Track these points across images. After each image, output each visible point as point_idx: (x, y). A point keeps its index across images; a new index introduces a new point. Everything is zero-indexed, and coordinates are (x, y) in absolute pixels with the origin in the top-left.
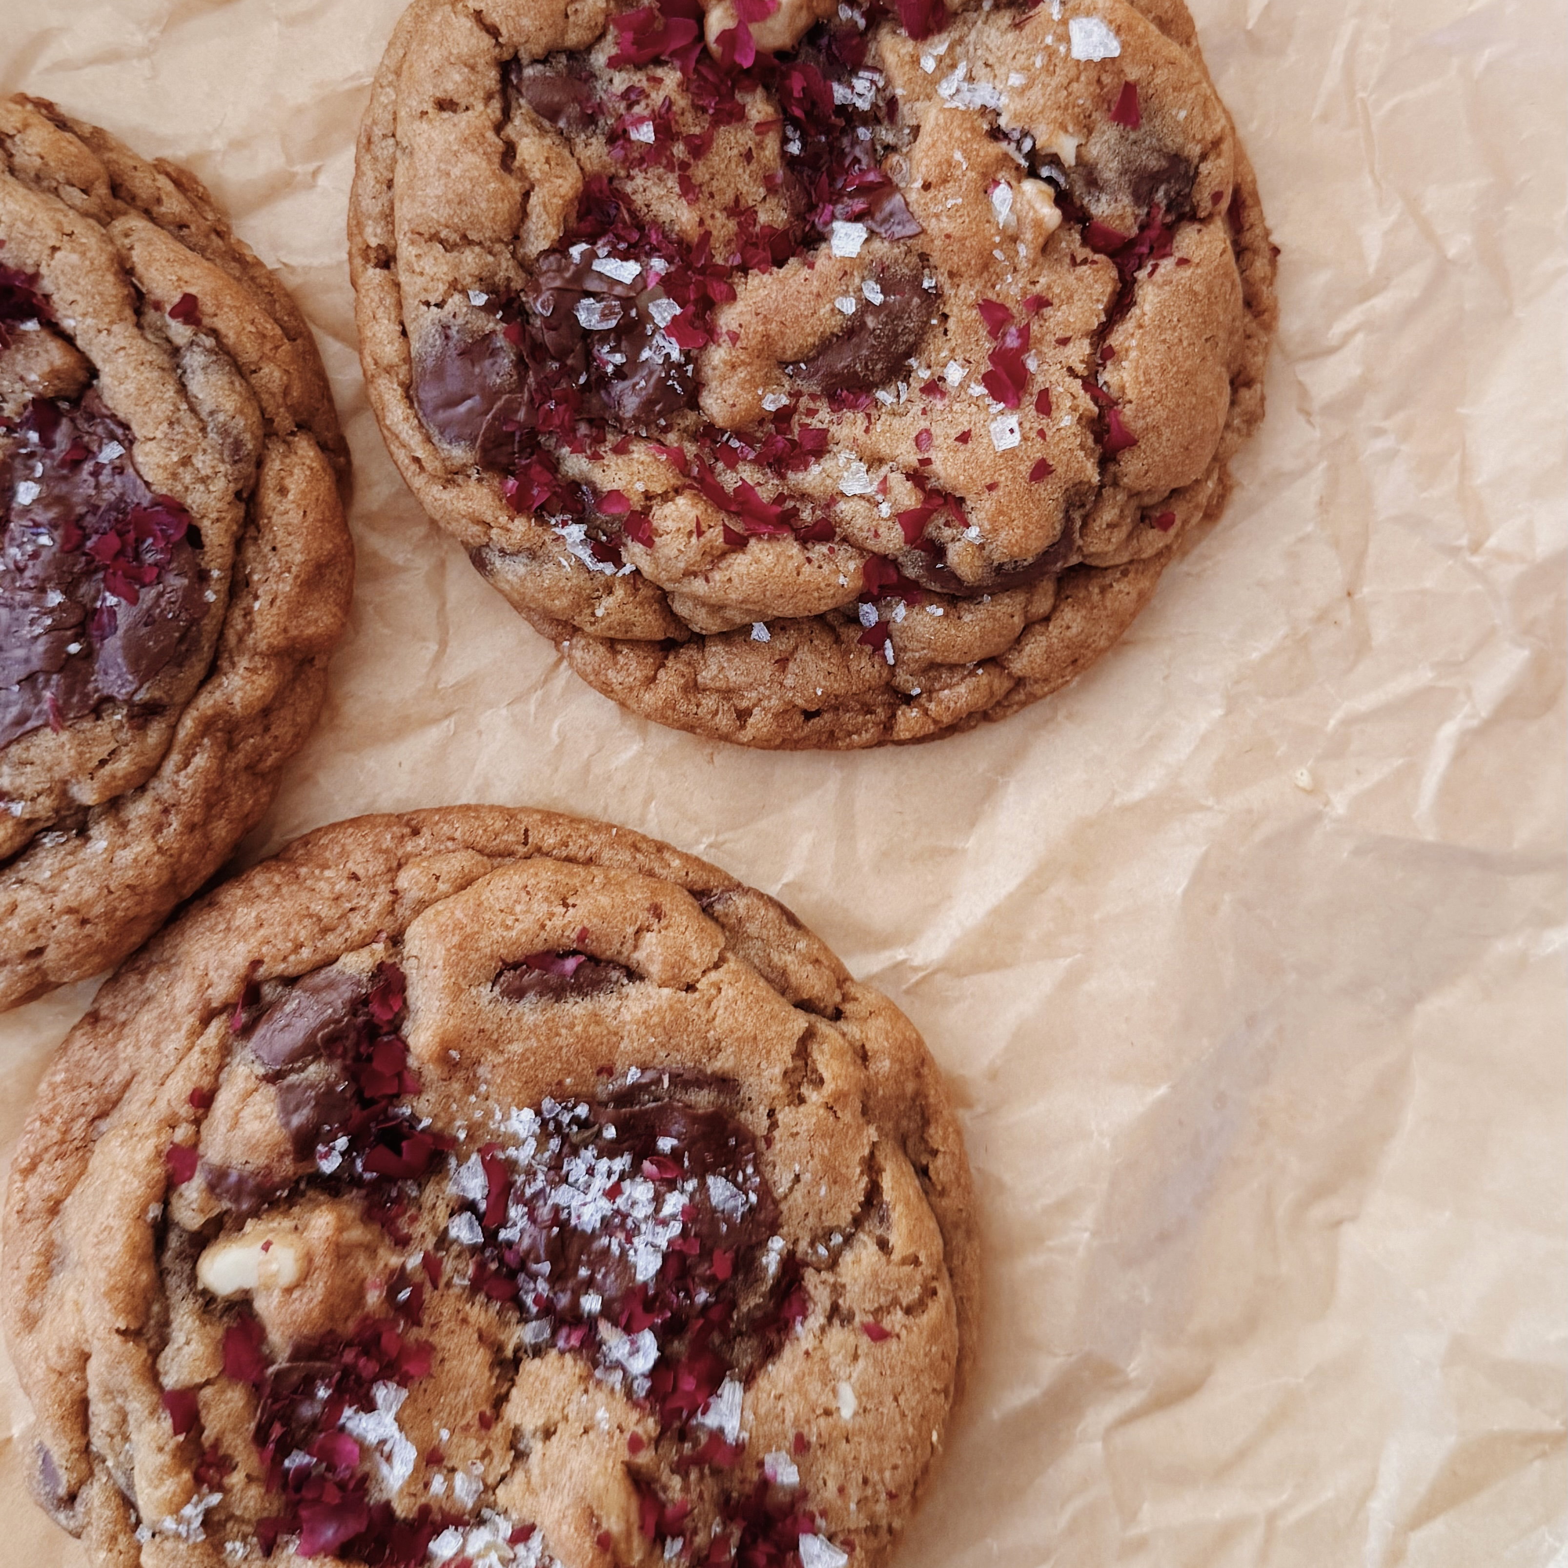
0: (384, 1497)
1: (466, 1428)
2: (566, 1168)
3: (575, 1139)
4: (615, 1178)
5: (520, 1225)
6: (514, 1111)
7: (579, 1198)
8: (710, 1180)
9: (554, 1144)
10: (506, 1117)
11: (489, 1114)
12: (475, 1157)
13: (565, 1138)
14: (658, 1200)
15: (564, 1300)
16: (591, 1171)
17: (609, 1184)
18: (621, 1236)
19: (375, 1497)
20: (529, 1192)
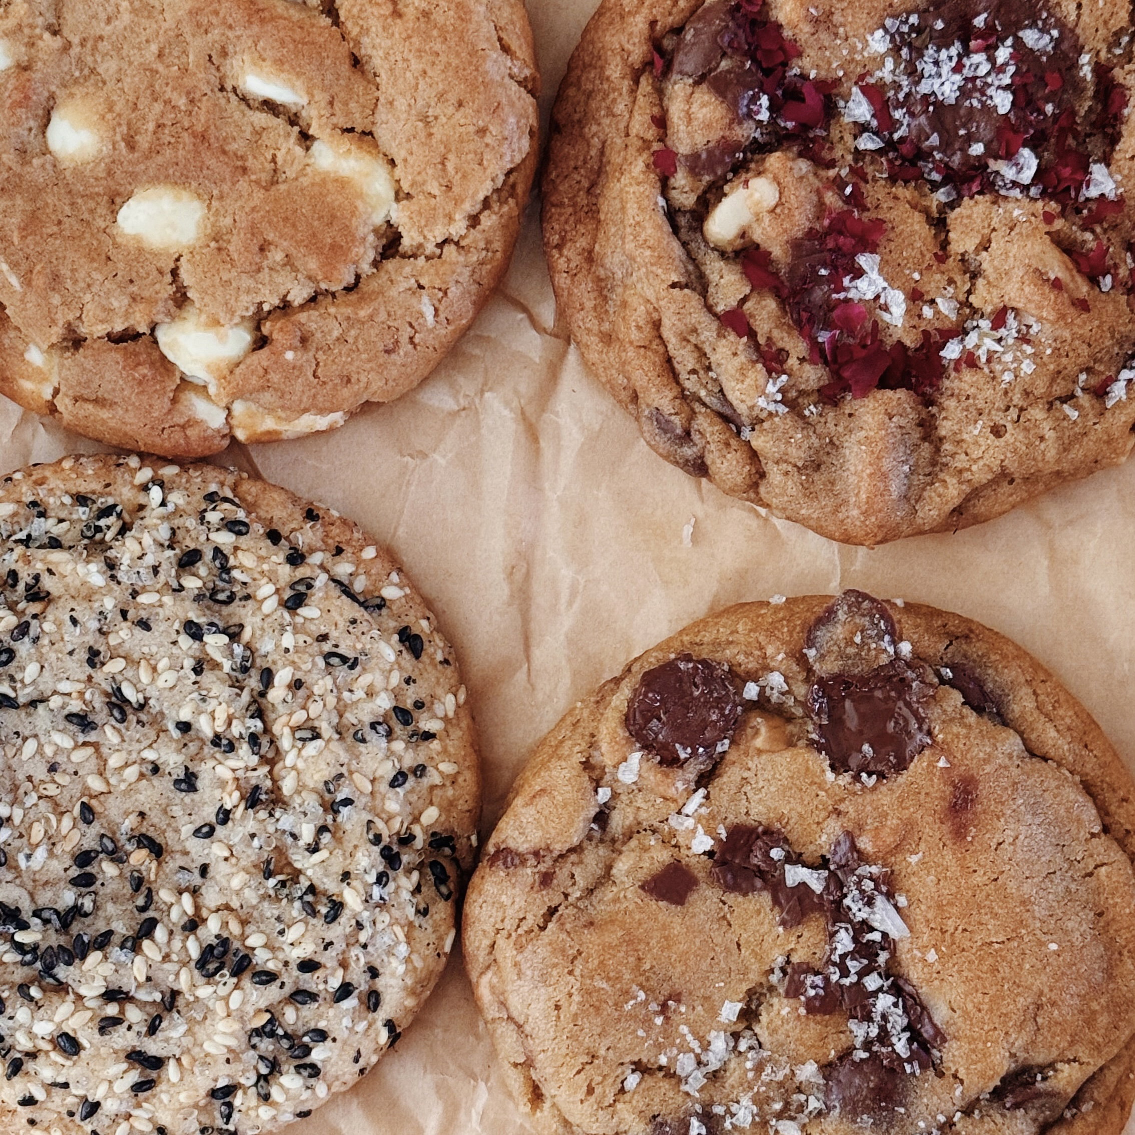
0: (895, 338)
1: (930, 267)
2: (919, 68)
3: (917, 44)
4: (955, 59)
5: (905, 123)
6: (869, 38)
7: (937, 82)
8: (1020, 34)
9: (905, 52)
10: (866, 44)
11: (853, 50)
12: (855, 90)
13: (910, 45)
14: (992, 59)
15: (957, 159)
16: (936, 63)
17: (953, 64)
18: (977, 95)
19: (889, 342)
20: (901, 96)
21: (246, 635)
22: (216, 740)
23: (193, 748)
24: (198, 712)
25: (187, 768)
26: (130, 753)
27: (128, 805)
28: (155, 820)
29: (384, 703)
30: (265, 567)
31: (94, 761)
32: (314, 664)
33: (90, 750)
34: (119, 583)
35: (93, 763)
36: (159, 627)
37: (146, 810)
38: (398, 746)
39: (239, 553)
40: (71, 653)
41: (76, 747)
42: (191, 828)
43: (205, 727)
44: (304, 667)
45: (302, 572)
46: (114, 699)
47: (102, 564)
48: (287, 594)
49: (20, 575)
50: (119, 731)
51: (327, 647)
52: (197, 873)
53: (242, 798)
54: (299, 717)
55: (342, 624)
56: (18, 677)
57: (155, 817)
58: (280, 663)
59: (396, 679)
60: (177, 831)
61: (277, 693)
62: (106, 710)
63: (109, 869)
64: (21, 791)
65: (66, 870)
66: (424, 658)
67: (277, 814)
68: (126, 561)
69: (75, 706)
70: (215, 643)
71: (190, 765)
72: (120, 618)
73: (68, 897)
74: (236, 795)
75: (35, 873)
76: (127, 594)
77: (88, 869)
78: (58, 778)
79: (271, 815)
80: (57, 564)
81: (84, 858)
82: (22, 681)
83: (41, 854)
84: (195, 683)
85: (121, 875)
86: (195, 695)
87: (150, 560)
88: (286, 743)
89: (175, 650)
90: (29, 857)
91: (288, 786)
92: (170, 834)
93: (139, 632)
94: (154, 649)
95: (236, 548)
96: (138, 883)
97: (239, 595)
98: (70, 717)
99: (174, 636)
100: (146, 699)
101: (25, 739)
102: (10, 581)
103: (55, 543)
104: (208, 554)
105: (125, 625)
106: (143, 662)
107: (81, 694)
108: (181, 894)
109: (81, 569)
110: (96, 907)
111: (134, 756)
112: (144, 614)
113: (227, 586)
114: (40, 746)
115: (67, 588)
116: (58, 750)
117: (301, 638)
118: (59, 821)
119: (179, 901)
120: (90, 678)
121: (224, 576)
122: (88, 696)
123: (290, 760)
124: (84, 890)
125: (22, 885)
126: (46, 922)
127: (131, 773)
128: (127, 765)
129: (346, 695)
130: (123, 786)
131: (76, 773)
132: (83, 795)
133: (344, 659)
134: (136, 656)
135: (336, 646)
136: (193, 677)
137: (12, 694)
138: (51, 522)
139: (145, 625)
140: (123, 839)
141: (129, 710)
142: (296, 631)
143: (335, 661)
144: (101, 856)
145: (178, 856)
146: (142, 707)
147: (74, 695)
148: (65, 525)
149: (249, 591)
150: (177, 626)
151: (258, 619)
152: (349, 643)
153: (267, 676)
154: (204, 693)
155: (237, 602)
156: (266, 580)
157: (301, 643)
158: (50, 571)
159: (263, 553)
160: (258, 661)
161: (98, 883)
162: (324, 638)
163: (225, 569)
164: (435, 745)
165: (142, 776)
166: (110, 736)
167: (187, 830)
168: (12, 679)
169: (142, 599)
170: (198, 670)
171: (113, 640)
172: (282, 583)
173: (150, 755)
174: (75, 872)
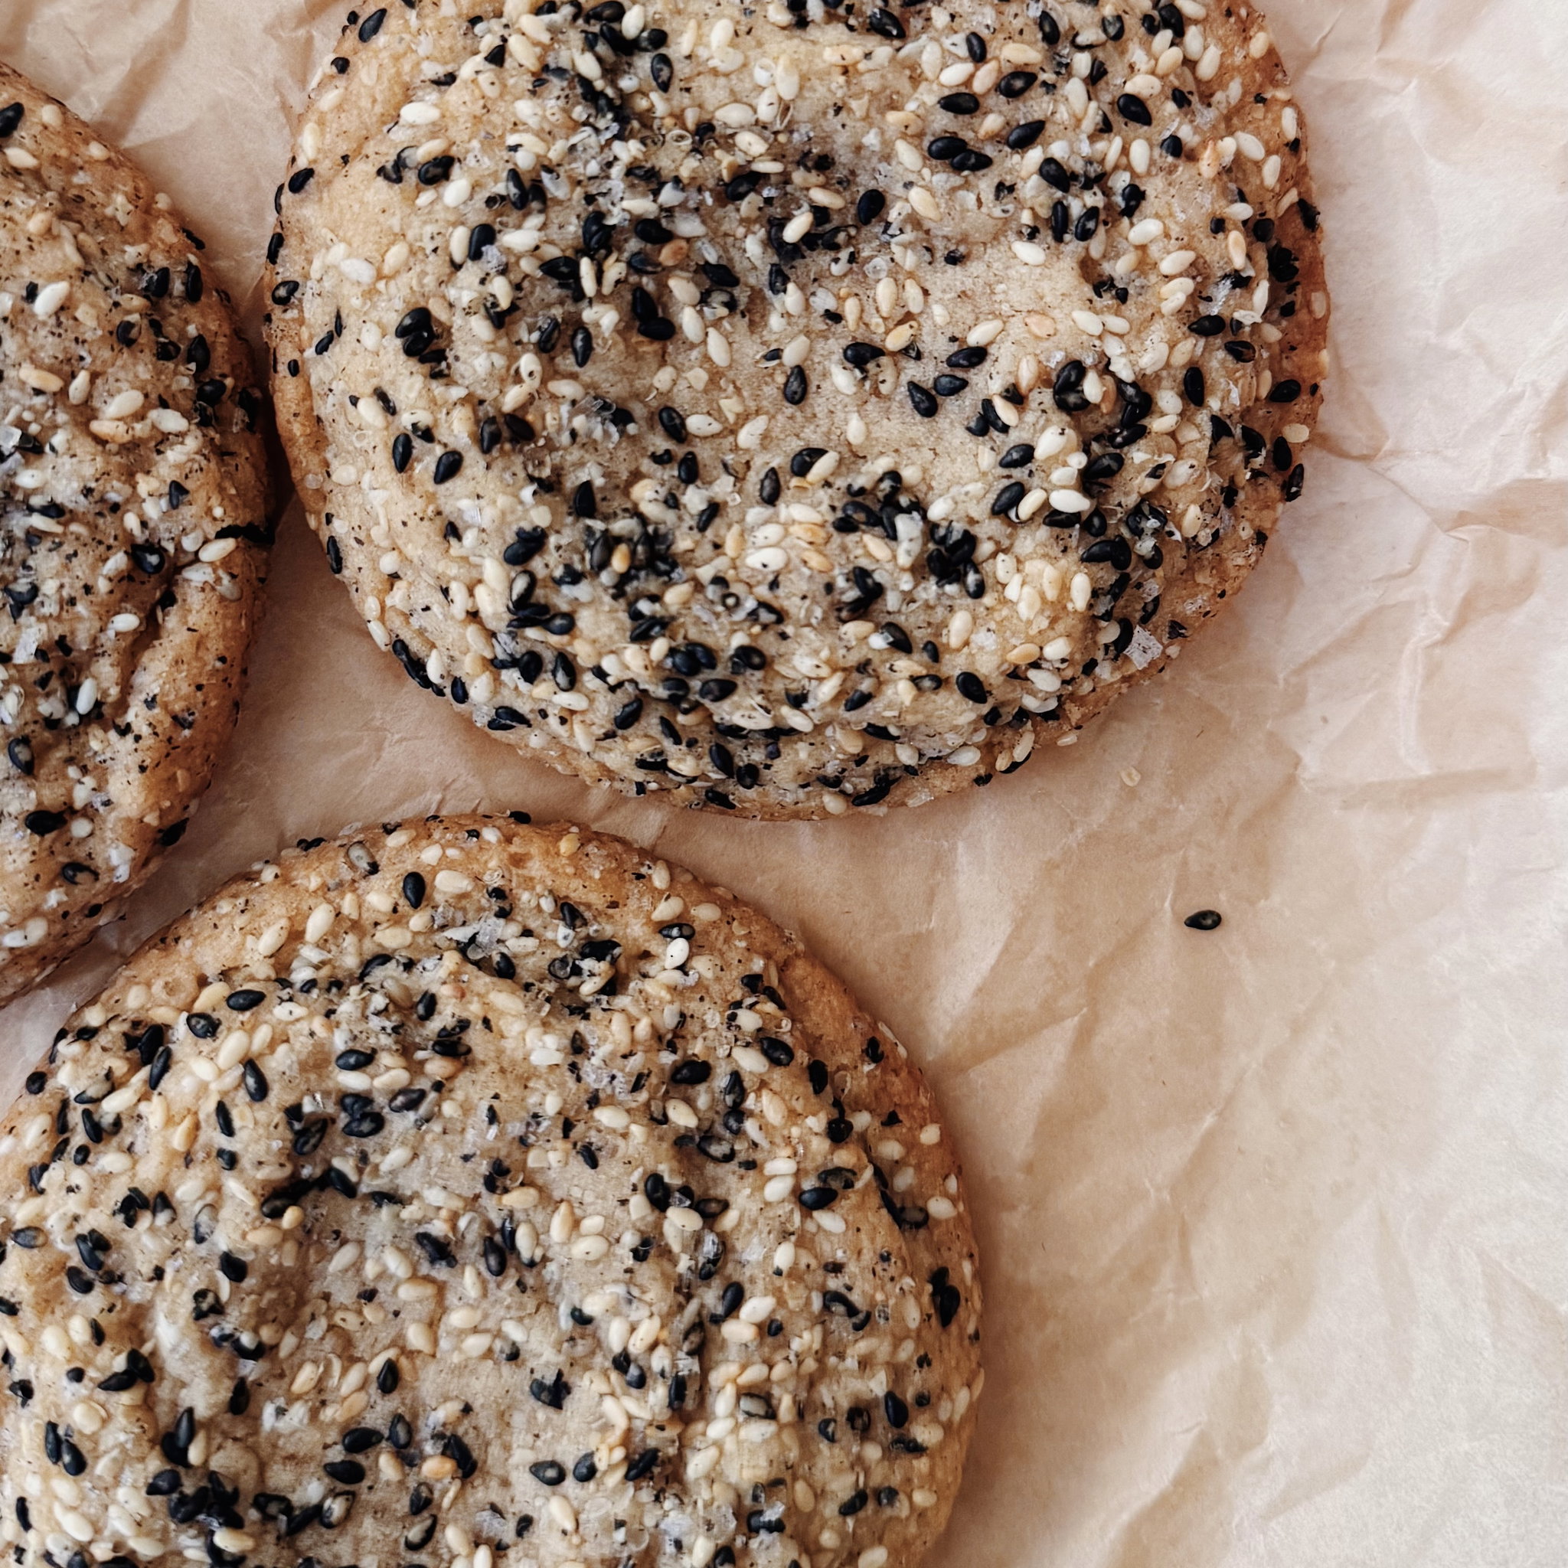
21: (729, 1220)
22: (622, 1362)
23: (581, 1348)
24: (614, 1311)
25: (560, 1374)
26: (486, 1316)
27: (453, 1388)
28: (483, 1423)
29: (877, 1385)
30: (795, 1132)
31: (430, 1306)
32: (808, 1302)
33: (429, 1290)
34: (579, 1079)
35: (426, 1309)
36: (610, 1168)
37: (476, 1405)
38: (873, 1452)
39: (766, 1096)
40: (466, 1158)
41: (415, 1277)
42: (531, 1457)
43: (615, 1336)
44: (792, 1304)
45: (845, 1157)
46: (498, 1238)
47: (566, 1042)
48: (809, 1184)
49: (440, 1007)
50: (484, 1284)
51: (834, 1283)
52: (511, 1525)
53: (627, 1458)
54: (755, 1373)
55: (868, 1257)
56: (374, 1158)
57: (484, 1418)
58: (760, 1284)
59: (907, 1351)
60: (507, 1448)
61: (739, 1331)
62: (479, 1248)
63: (386, 1466)
64: (307, 1310)
65: (326, 1447)
66: (954, 1329)
67: (668, 1504)
68: (601, 1052)
69: (438, 1228)
70: (680, 1221)
71: (566, 1370)
72: (559, 1132)
73: (311, 1490)
74: (619, 1454)
75: (279, 1436)
76: (584, 1097)
77: (360, 1458)
78: (369, 1312)
79: (657, 1499)
80: (502, 1014)
81: (360, 1439)
82: (376, 1167)
83: (298, 1413)
84: (629, 1271)
85: (401, 1483)
86: (621, 1290)
87: (636, 1063)
88: (722, 1403)
89: (619, 1213)
90: (281, 1412)
91: (696, 1465)
92: (495, 1451)
93: (578, 1165)
94: (589, 1198)
95: (763, 1084)
96: (422, 1503)
97: (742, 1156)
98: (424, 1239)
99: (626, 1191)
100: (545, 1259)
101: (344, 1243)
102: (421, 1009)
103: (505, 970)
104: (721, 1080)
105: (561, 1144)
106: (563, 1207)
107: (454, 1217)
108: (477, 1545)
109: (533, 1035)
110: (348, 1516)
111: (490, 1324)
112: (594, 1138)
113: (728, 1135)
114: (361, 1258)
115: (500, 1052)
116: (383, 1275)
117: (805, 1259)
118: (345, 1371)
119: (470, 1556)
120: (477, 1197)
121: (733, 1123)
122: (462, 1223)
123: (717, 1429)
124: (341, 1487)
125: (253, 1450)
126: (267, 1518)
127: (476, 1344)
128: (475, 1330)
129: (832, 1360)
130: (456, 1358)
131: (396, 1314)
132: (393, 1344)
133: (852, 1310)
134: (557, 1194)
135: (849, 1288)
136: (630, 1262)
137: (353, 1177)
138: (513, 929)
139: (591, 1157)
140: (424, 1433)
141: (512, 1261)
142: (799, 1245)
143: (838, 1308)
144: (384, 1444)
145: (494, 1484)
146: (532, 1264)
147: (444, 1213)
148: (530, 943)
149: (758, 1156)
150: (636, 1176)
151: (754, 1207)
152: (867, 1287)
153: (735, 1297)
154: (636, 1292)
155: (733, 1166)
156: (788, 1151)
157: (803, 1266)
158: (486, 1022)
159: (799, 1106)
160: (730, 1268)
161: (366, 1483)
162: (836, 1268)
163: (738, 1112)
164: (922, 1464)
165: (489, 1353)
166: (468, 1280)
167: (522, 1456)
168: (363, 1158)
169: (605, 1116)
170: (640, 1255)
171: (533, 1159)
172: (809, 1165)
173: (515, 1332)
174: (336, 1454)
